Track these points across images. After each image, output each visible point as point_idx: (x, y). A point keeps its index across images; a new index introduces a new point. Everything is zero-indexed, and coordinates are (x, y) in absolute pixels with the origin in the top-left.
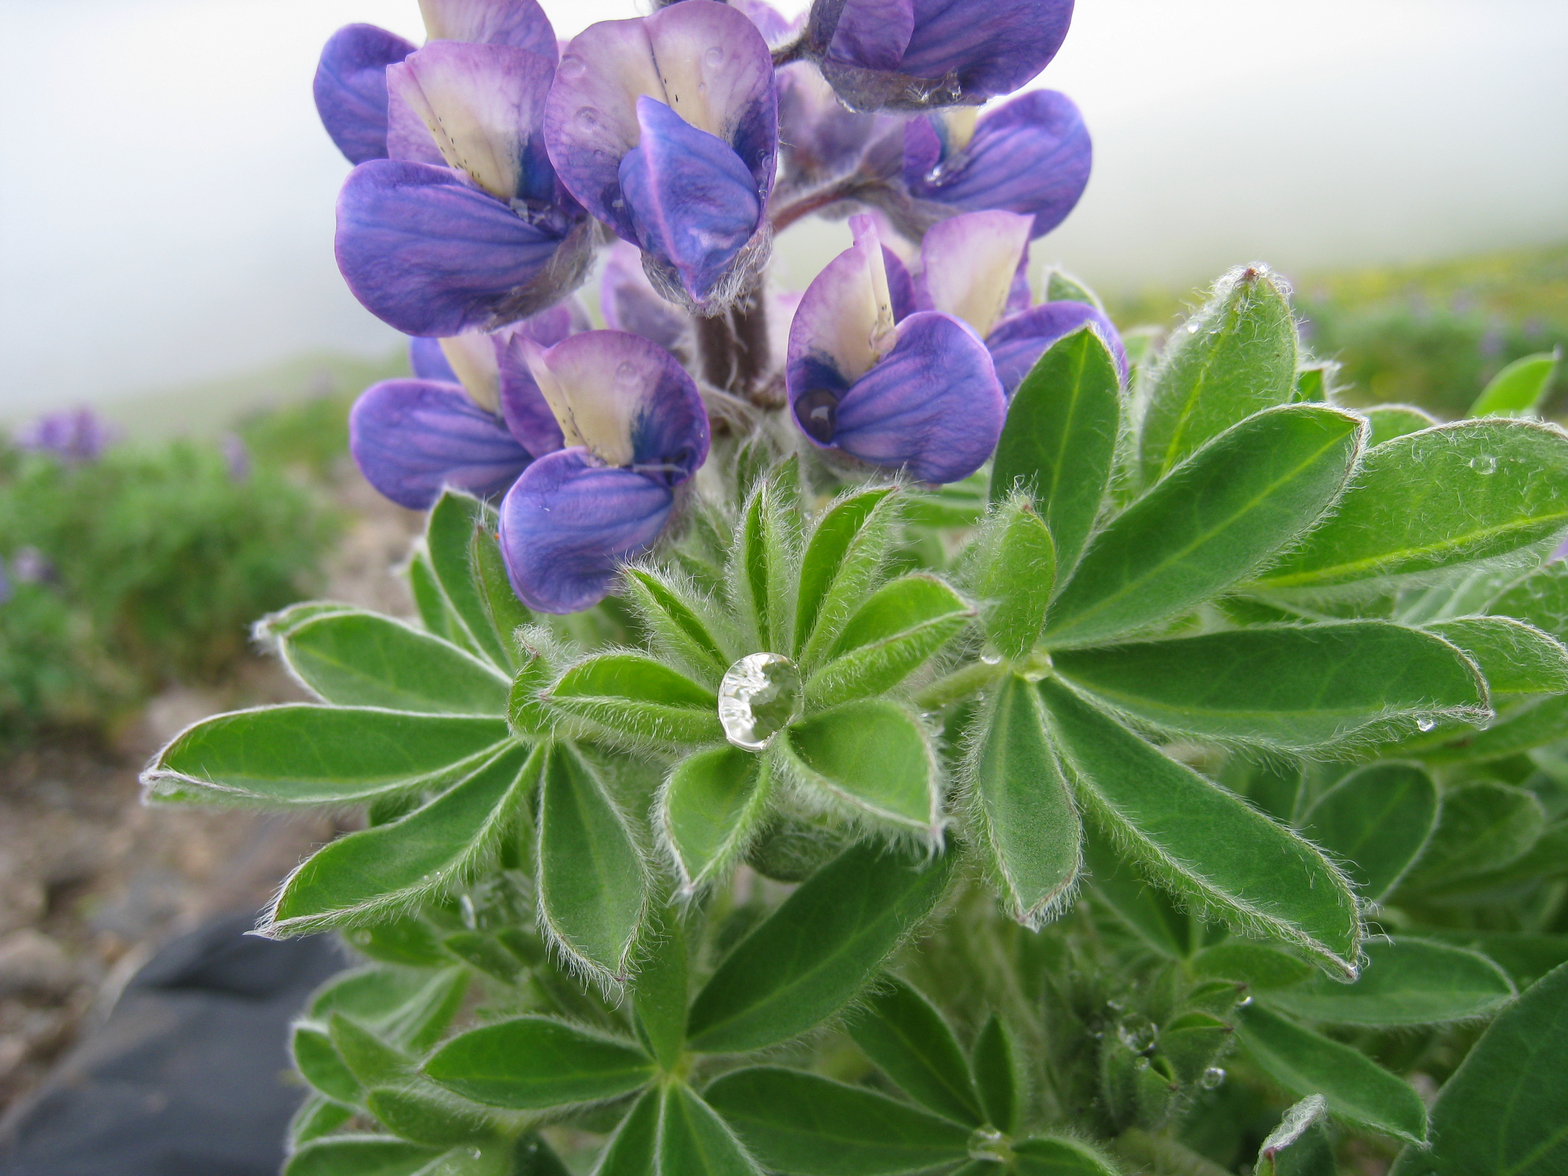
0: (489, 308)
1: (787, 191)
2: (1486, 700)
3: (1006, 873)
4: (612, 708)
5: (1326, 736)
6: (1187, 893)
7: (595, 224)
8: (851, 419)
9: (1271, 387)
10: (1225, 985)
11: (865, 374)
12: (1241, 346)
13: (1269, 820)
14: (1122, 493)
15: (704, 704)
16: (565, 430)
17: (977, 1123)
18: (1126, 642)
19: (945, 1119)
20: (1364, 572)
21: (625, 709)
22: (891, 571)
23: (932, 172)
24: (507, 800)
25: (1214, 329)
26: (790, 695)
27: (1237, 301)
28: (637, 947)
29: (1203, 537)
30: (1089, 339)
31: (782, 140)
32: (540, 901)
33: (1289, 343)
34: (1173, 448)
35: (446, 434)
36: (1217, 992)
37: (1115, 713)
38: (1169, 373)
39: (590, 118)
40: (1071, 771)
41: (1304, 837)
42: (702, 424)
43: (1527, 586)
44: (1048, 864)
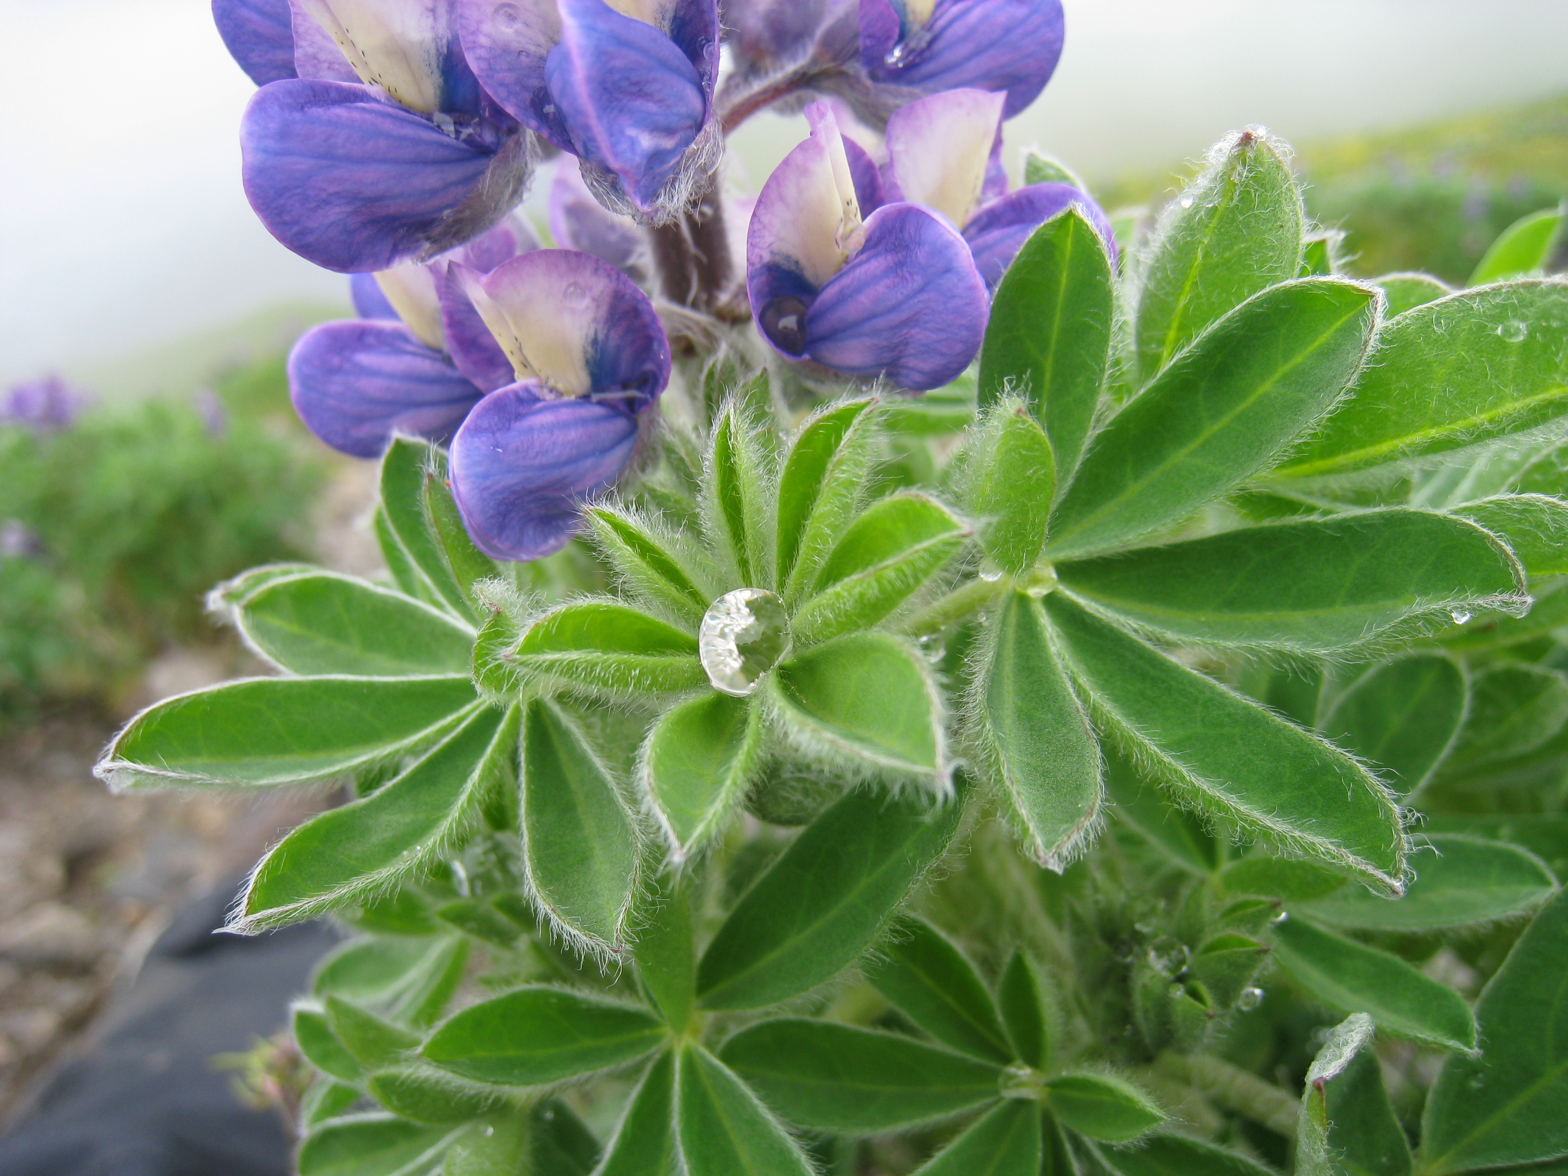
0: (421, 235)
1: (737, 86)
2: (1522, 585)
3: (1024, 812)
4: (582, 663)
5: (1354, 635)
6: (1216, 815)
7: (529, 135)
8: (822, 327)
9: (1275, 262)
10: (1259, 903)
11: (833, 277)
12: (1241, 218)
13: (1299, 730)
14: (1120, 387)
15: (683, 649)
16: (514, 361)
17: (1007, 1060)
18: (1135, 547)
19: (973, 1058)
20: (1386, 456)
21: (596, 664)
22: (876, 491)
23: (893, 54)
24: (485, 765)
25: (1211, 202)
26: (777, 631)
27: (1233, 169)
28: (632, 914)
29: (1211, 429)
30: (1074, 220)
31: (724, 25)
32: (527, 870)
33: (1293, 211)
34: (1172, 334)
35: (391, 376)
36: (1251, 910)
37: (1126, 625)
38: (1163, 253)
39: (510, 15)
40: (1085, 691)
41: (1337, 746)
42: (661, 343)
43: (1554, 459)
44: (1068, 797)
